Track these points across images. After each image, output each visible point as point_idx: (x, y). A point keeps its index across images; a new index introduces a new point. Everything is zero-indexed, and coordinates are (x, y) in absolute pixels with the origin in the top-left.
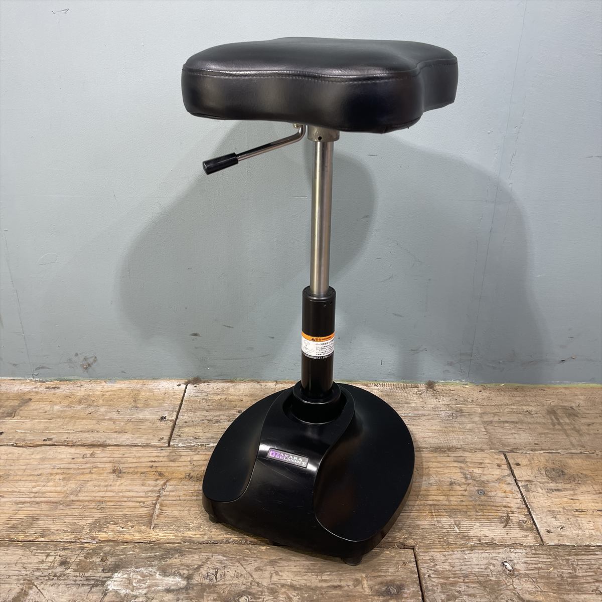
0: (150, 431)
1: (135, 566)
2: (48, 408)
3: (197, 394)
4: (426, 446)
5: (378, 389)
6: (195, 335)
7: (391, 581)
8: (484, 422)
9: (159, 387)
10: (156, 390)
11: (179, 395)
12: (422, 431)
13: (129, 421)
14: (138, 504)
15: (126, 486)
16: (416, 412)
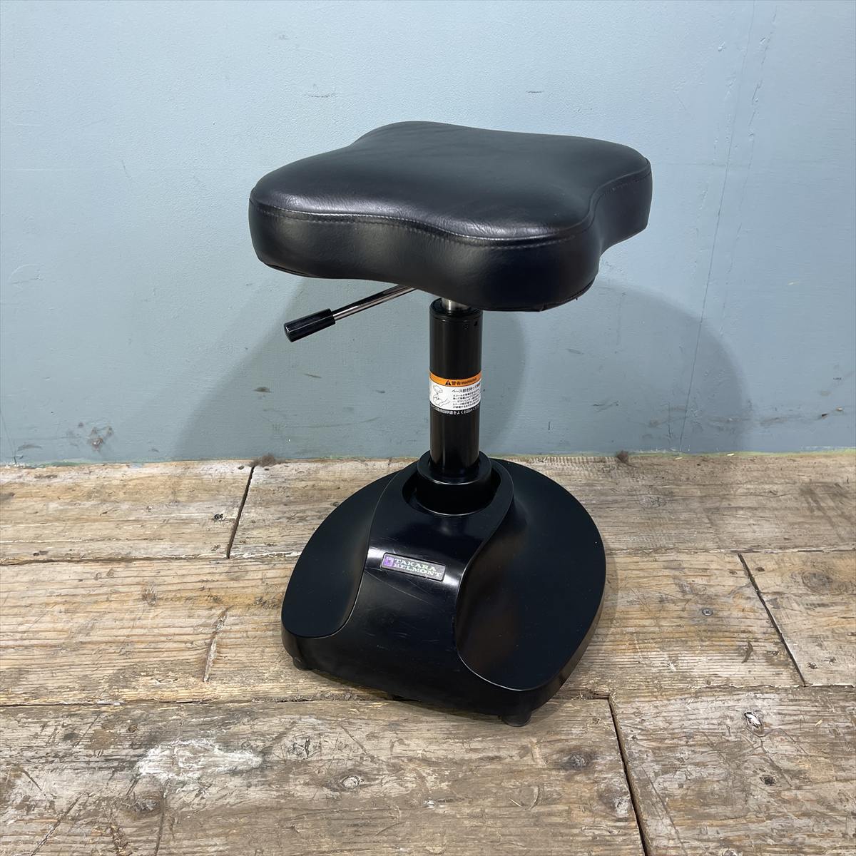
0: (198, 536)
1: (181, 737)
2: (39, 506)
3: (269, 481)
4: (621, 547)
5: (545, 466)
6: (263, 390)
7: (576, 747)
8: (707, 510)
9: (210, 472)
10: (206, 477)
11: (242, 483)
12: (614, 525)
13: (166, 522)
14: (183, 645)
15: (162, 618)
16: (602, 498)
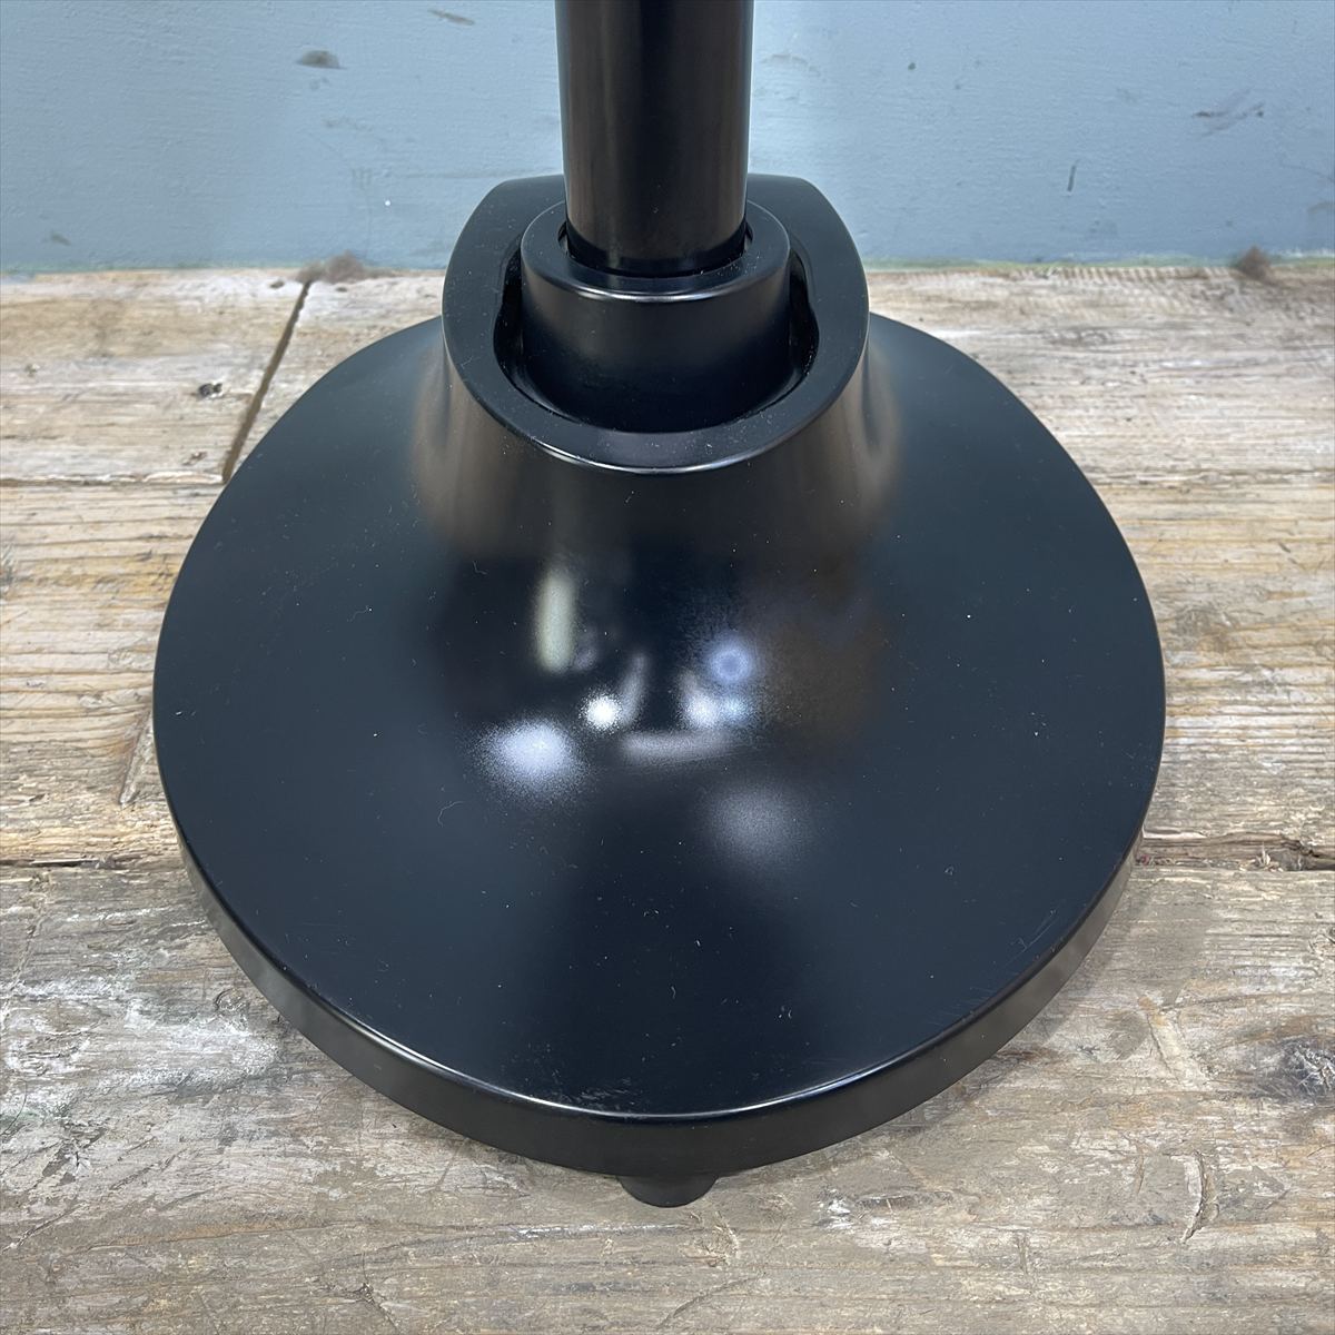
0: (151, 431)
3: (346, 313)
6: (319, 61)
9: (198, 293)
10: (187, 303)
11: (279, 316)
13: (69, 399)
14: (71, 701)
15: (25, 629)
16: (1218, 354)
